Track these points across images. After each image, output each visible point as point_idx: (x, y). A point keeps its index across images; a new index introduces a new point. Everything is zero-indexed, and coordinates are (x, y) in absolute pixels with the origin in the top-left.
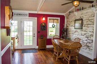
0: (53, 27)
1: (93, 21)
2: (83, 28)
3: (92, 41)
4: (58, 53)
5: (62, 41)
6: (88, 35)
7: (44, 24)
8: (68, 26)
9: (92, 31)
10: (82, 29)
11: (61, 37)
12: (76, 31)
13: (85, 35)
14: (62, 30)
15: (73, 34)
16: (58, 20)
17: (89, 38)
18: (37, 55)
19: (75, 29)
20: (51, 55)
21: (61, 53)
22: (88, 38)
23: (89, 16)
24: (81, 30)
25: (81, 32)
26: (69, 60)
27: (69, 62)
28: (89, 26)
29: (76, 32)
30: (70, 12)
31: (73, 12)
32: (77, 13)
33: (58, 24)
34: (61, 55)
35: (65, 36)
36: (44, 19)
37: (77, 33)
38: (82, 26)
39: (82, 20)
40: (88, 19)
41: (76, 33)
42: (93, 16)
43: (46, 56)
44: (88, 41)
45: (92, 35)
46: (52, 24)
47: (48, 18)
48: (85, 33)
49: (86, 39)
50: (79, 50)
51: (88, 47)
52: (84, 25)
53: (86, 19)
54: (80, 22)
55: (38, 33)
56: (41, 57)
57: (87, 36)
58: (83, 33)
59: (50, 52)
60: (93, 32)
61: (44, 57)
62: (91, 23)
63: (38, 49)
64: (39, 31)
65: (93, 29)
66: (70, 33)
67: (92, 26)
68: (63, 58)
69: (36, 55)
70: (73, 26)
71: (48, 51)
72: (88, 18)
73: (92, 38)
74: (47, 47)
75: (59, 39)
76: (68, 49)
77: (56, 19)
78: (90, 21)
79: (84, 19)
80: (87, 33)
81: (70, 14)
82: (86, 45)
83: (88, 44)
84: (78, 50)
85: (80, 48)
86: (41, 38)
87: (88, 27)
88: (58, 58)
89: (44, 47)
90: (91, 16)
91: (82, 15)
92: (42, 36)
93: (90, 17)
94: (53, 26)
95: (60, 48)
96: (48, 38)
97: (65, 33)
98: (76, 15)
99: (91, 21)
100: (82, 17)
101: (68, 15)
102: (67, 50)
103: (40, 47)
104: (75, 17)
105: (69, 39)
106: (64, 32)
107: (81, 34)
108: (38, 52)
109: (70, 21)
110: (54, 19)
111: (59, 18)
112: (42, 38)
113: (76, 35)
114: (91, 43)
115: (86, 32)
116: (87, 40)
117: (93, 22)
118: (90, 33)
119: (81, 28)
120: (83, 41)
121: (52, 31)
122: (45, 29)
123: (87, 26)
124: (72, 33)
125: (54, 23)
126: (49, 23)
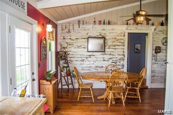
1: (122, 41)
2: (107, 50)
3: (123, 66)
6: (116, 59)
10: (104, 51)
12: (90, 56)
15: (83, 60)
17: (118, 63)
19: (88, 51)
22: (116, 63)
23: (116, 34)
24: (101, 53)
25: (102, 56)
28: (117, 47)
38: (105, 47)
39: (104, 38)
40: (115, 39)
41: (90, 59)
42: (123, 35)
48: (111, 56)
52: (107, 47)
53: (111, 37)
57: (114, 61)
58: (107, 57)
60: (124, 55)
62: (120, 44)
65: (123, 51)
67: (121, 47)
72: (114, 37)
73: (122, 62)
78: (118, 42)
80: (113, 56)
87: (115, 49)
90: (120, 35)
91: (103, 32)
93: (118, 36)
99: (120, 41)
100: (103, 35)
107: (102, 59)
114: (122, 69)
117: (123, 43)
118: (120, 57)
123: (113, 47)
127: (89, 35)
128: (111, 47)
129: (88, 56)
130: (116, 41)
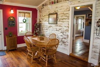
0: (24, 22)
1: (68, 15)
2: (58, 23)
3: (68, 36)
6: (63, 30)
7: (12, 19)
8: (41, 21)
9: (68, 26)
10: (57, 24)
11: (34, 34)
12: (50, 26)
13: (60, 30)
14: (35, 25)
15: (47, 29)
16: (29, 13)
17: (64, 34)
18: (6, 59)
19: (49, 24)
20: (24, 56)
24: (55, 25)
25: (55, 27)
28: (64, 20)
30: (44, 5)
31: (47, 5)
32: (51, 6)
33: (30, 18)
35: (38, 32)
36: (12, 12)
38: (57, 20)
40: (63, 14)
41: (50, 29)
42: (68, 10)
43: (18, 58)
44: (64, 36)
45: (67, 30)
46: (23, 18)
47: (18, 11)
49: (62, 34)
51: (64, 42)
52: (58, 20)
53: (61, 13)
54: (55, 16)
55: (5, 29)
56: (12, 61)
57: (62, 32)
58: (58, 28)
59: (23, 52)
60: (68, 27)
61: (16, 60)
62: (66, 17)
63: (7, 50)
64: (6, 27)
65: (68, 24)
66: (43, 28)
67: (67, 20)
69: (5, 59)
70: (47, 20)
71: (20, 52)
72: (63, 12)
73: (67, 33)
75: (32, 36)
77: (27, 13)
78: (65, 16)
79: (58, 13)
80: (62, 28)
82: (62, 41)
83: (63, 40)
86: (10, 36)
87: (63, 22)
88: (33, 59)
89: (14, 47)
90: (66, 10)
91: (57, 9)
92: (11, 34)
93: (65, 11)
94: (24, 21)
95: (34, 47)
96: (18, 36)
97: (38, 29)
98: (49, 9)
100: (56, 11)
101: (42, 8)
104: (49, 10)
105: (43, 35)
106: (36, 28)
107: (56, 30)
108: (7, 54)
109: (44, 16)
110: (25, 13)
111: (31, 12)
112: (11, 36)
113: (51, 31)
114: (67, 39)
115: (61, 27)
116: (62, 35)
117: (68, 17)
118: (66, 28)
119: (56, 23)
120: (58, 37)
122: (14, 25)
123: (62, 20)
124: (46, 28)
125: (25, 17)
126: (19, 17)
127: (50, 12)
128: (61, 21)
129: (49, 27)
130: (64, 16)
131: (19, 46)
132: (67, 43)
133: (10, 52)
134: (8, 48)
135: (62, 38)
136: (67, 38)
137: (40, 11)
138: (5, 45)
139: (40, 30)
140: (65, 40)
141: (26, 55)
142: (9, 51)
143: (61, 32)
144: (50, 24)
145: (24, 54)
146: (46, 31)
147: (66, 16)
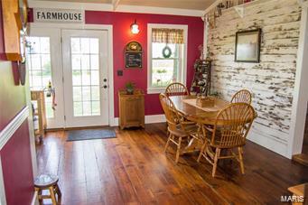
0: (167, 57)
1: (294, 35)
2: (263, 58)
3: (291, 99)
4: (180, 139)
5: (193, 102)
6: (277, 81)
7: (135, 47)
8: (212, 54)
9: (292, 70)
10: (259, 61)
11: (192, 89)
12: (238, 69)
13: (268, 82)
14: (195, 65)
15: (229, 78)
16: (180, 32)
17: (281, 92)
18: (117, 147)
19: (236, 61)
20: (161, 144)
21: (192, 137)
22: (277, 90)
23: (282, 18)
24: (254, 65)
25: (254, 72)
26: (216, 160)
27: (215, 166)
28: (282, 50)
29: (240, 71)
30: (223, 6)
31: (232, 5)
32: (242, 9)
33: (183, 45)
34: (190, 144)
35: (203, 85)
36: (135, 30)
37: (241, 76)
38: (260, 50)
39: (259, 31)
40: (280, 29)
41: (238, 76)
42: (296, 18)
43: (144, 149)
44: (278, 99)
45: (291, 82)
46: (164, 45)
47: (150, 26)
48: (269, 73)
49: (271, 93)
50: (248, 129)
51: (277, 119)
52: (265, 50)
53: (273, 27)
54: (254, 38)
55: (118, 75)
56: (128, 152)
57: (273, 86)
58: (263, 74)
59: (157, 136)
60: (294, 71)
61: (138, 152)
62: (289, 41)
63: (119, 127)
64: (120, 69)
65: (295, 62)
66: (220, 74)
67: (290, 50)
68: (198, 154)
69: (114, 147)
70: (231, 51)
71: (151, 134)
72: (278, 26)
73: (289, 90)
74: (146, 122)
75: (186, 94)
76: (212, 127)
77: (174, 30)
78: (285, 36)
79: (265, 29)
80: (273, 74)
81: (220, 13)
82: (271, 113)
83: (276, 110)
84: (245, 128)
85: (250, 121)
86: (128, 94)
87: (279, 55)
88: (180, 156)
89: (136, 120)
90: (290, 19)
91: (260, 17)
92: (131, 87)
93: (285, 21)
94: (167, 52)
95: (189, 123)
96: (149, 93)
97: (205, 76)
98: (239, 18)
99: (288, 35)
100: (259, 23)
101: (215, 17)
102: (211, 130)
103: (125, 120)
104: (236, 21)
105: (216, 94)
106: (199, 73)
107: (255, 79)
108: (118, 135)
109: (221, 37)
110: (167, 31)
111: (185, 28)
112: (132, 94)
113: (240, 83)
114: (287, 108)
115: (273, 70)
116: (272, 98)
117: (296, 39)
118: (285, 76)
119: (256, 59)
120: (261, 101)
121: (164, 71)
122: (139, 63)
123: (275, 51)
124: (226, 75)
125: (167, 42)
126: (154, 44)
127: (239, 28)
128: (272, 51)
129: (236, 71)
130: (281, 36)
131: (150, 119)
132: (286, 123)
133: (127, 132)
134: (122, 123)
135: (273, 104)
136: (289, 106)
137: (211, 25)
138: (116, 115)
139: (209, 79)
140: (282, 113)
141: (164, 143)
142: (125, 129)
143: (272, 88)
144: (239, 61)
145: (161, 140)
146: (228, 82)
147: (287, 38)
